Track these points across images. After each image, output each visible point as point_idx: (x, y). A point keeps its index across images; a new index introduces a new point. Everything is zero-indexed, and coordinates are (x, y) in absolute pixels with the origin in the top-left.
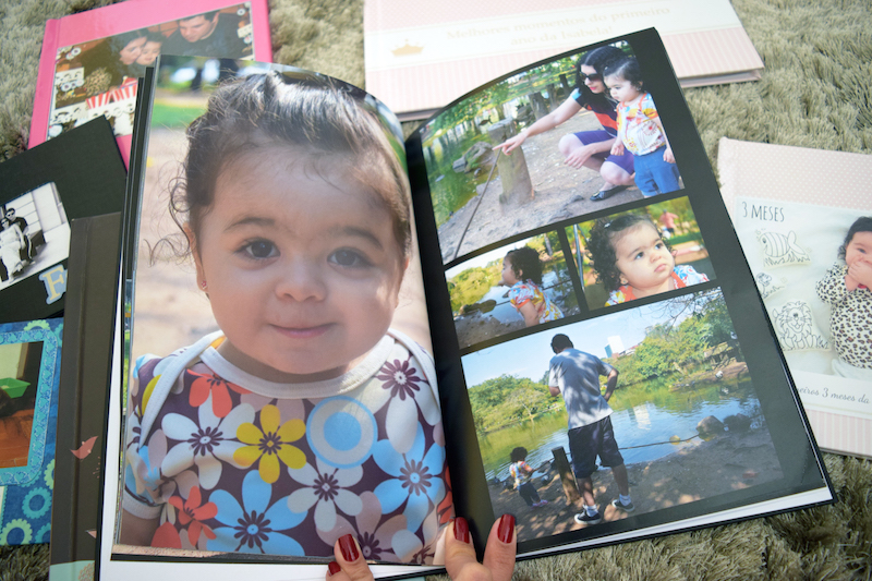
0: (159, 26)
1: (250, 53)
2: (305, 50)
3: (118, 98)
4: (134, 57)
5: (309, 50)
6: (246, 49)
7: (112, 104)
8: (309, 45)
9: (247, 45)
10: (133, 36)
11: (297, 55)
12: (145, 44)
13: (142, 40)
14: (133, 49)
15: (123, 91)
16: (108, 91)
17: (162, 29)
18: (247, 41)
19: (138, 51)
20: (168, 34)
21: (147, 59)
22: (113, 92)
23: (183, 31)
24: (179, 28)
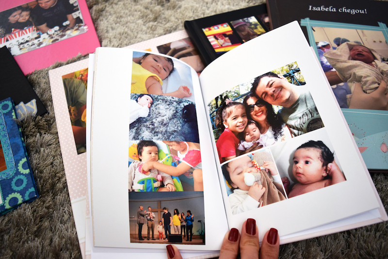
0: (27, 4)
1: (78, 10)
2: (106, 6)
3: (11, 39)
4: (16, 19)
5: (108, 6)
6: (75, 8)
7: (8, 42)
8: (107, 4)
9: (75, 7)
10: (14, 10)
11: (102, 8)
12: (21, 13)
13: (19, 11)
14: (15, 16)
15: (13, 35)
16: (5, 36)
17: (29, 5)
18: (75, 5)
19: (18, 16)
20: (33, 7)
21: (23, 19)
22: (7, 36)
23: (40, 5)
24: (38, 3)
